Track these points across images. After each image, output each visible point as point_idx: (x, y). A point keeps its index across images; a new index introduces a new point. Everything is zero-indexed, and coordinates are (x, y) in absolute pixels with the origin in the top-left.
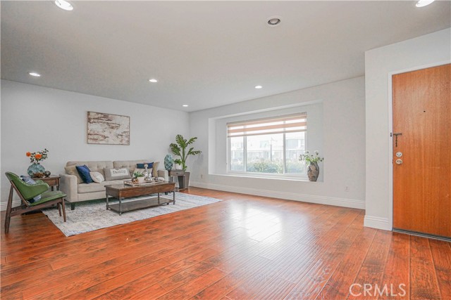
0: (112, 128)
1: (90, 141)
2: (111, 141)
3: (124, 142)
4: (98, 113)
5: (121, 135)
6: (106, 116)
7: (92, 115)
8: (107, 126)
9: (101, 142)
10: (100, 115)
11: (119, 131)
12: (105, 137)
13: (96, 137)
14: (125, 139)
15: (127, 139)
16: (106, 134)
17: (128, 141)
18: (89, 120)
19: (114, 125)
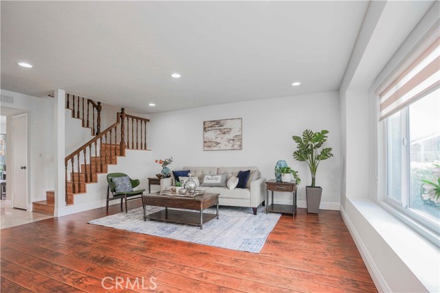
0: (224, 133)
1: (206, 148)
2: (222, 146)
3: (236, 147)
4: (211, 121)
5: (233, 140)
6: (218, 123)
7: (208, 125)
8: (219, 132)
9: (214, 149)
10: (213, 123)
11: (231, 136)
12: (218, 144)
13: (209, 144)
14: (237, 143)
15: (239, 143)
16: (218, 140)
17: (240, 146)
18: (205, 128)
19: (225, 130)
